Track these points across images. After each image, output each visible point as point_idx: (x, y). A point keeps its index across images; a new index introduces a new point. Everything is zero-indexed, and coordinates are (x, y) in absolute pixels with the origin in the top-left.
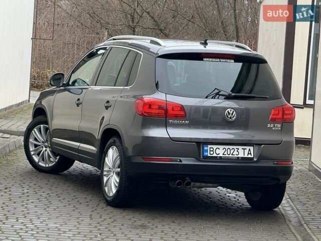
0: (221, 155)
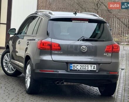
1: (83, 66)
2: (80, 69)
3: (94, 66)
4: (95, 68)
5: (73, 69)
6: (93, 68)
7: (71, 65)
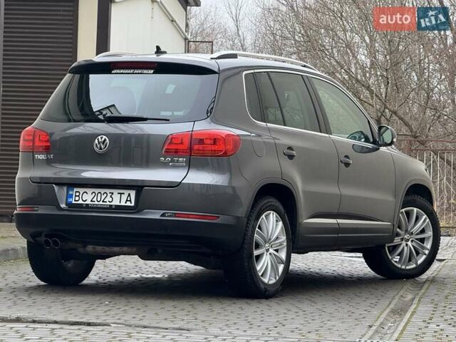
0: (88, 202)
1: (99, 195)
2: (91, 201)
3: (129, 195)
4: (130, 201)
5: (74, 202)
6: (127, 200)
7: (71, 193)
